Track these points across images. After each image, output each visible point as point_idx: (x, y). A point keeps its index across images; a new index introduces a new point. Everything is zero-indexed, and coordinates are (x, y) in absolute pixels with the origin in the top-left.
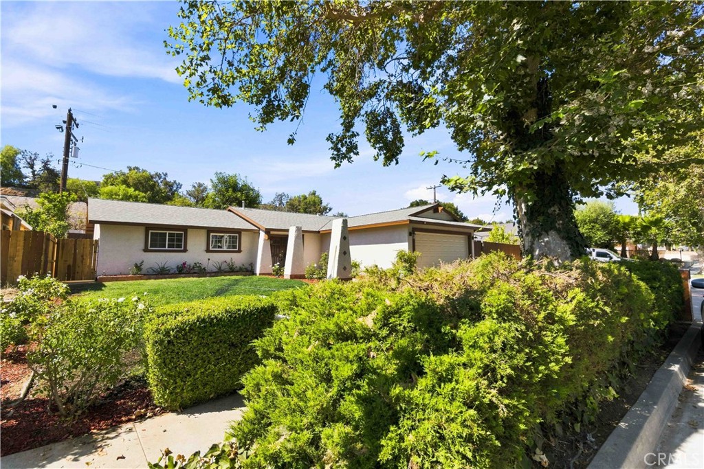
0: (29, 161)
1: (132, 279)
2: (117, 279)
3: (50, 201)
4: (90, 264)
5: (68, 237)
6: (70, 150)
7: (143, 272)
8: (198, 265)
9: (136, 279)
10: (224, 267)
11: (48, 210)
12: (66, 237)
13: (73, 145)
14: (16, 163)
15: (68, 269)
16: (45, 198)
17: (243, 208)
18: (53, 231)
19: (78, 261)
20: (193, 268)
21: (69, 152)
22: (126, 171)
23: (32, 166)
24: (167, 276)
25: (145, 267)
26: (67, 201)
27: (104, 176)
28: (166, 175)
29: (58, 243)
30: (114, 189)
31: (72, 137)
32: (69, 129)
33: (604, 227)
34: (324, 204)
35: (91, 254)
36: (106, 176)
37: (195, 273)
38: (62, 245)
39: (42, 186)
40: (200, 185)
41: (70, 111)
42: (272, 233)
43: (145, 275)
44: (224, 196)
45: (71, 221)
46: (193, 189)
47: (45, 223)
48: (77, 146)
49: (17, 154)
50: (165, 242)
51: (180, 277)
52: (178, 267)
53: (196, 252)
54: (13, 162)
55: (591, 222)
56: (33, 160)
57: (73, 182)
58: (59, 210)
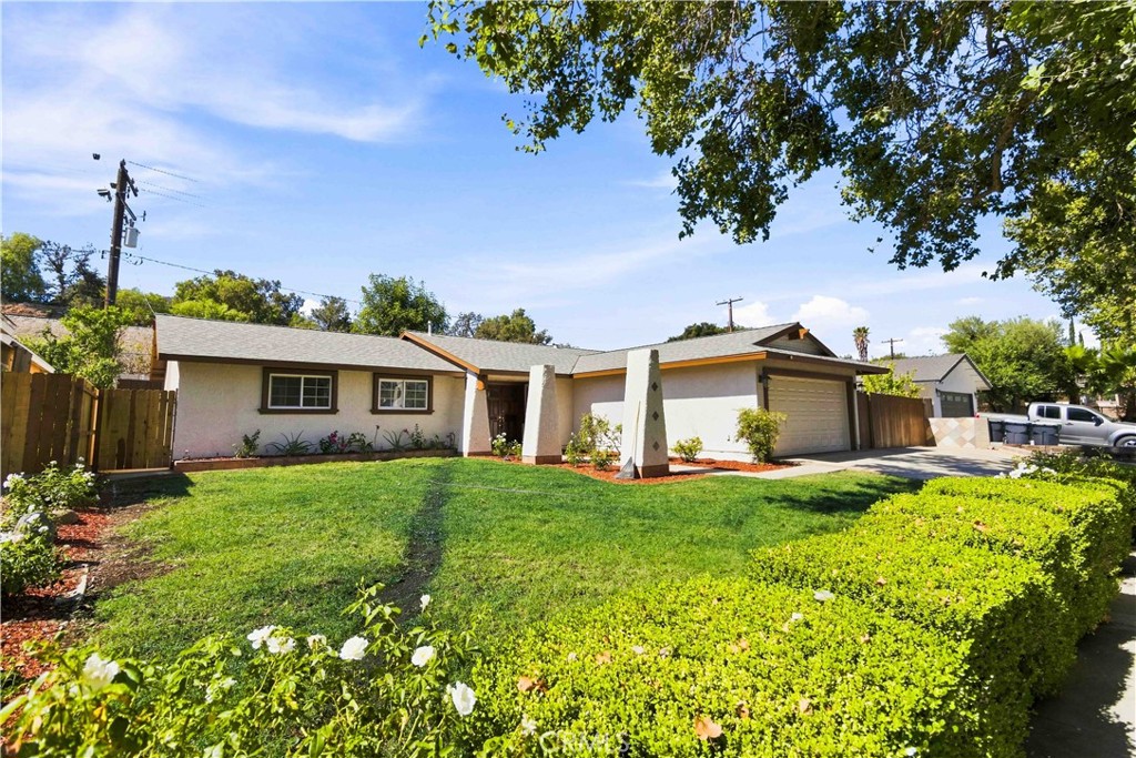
0: (53, 258)
1: (239, 465)
2: (210, 467)
3: (88, 323)
4: (161, 435)
5: (119, 386)
6: (123, 234)
7: (258, 452)
8: (358, 437)
9: (246, 467)
10: (405, 441)
11: (84, 338)
12: (115, 386)
13: (128, 226)
14: (33, 264)
15: (119, 448)
16: (80, 317)
17: (430, 333)
18: (92, 376)
19: (139, 434)
20: (350, 442)
21: (120, 237)
22: (215, 278)
23: (59, 268)
24: (302, 459)
25: (262, 441)
26: (117, 322)
27: (178, 285)
28: (278, 284)
29: (100, 398)
30: (197, 305)
31: (126, 212)
32: (121, 196)
33: (1044, 366)
34: (538, 331)
35: (162, 417)
36: (181, 285)
37: (353, 452)
38: (107, 400)
39: (76, 301)
40: (334, 300)
41: (123, 164)
42: (491, 377)
43: (261, 457)
44: (385, 314)
45: (124, 359)
46: (323, 307)
47: (79, 362)
48: (135, 226)
49: (34, 248)
50: (299, 394)
51: (328, 461)
52: (322, 443)
53: (353, 414)
54: (29, 261)
55: (1019, 358)
56: (61, 259)
57: (127, 295)
58: (102, 339)
